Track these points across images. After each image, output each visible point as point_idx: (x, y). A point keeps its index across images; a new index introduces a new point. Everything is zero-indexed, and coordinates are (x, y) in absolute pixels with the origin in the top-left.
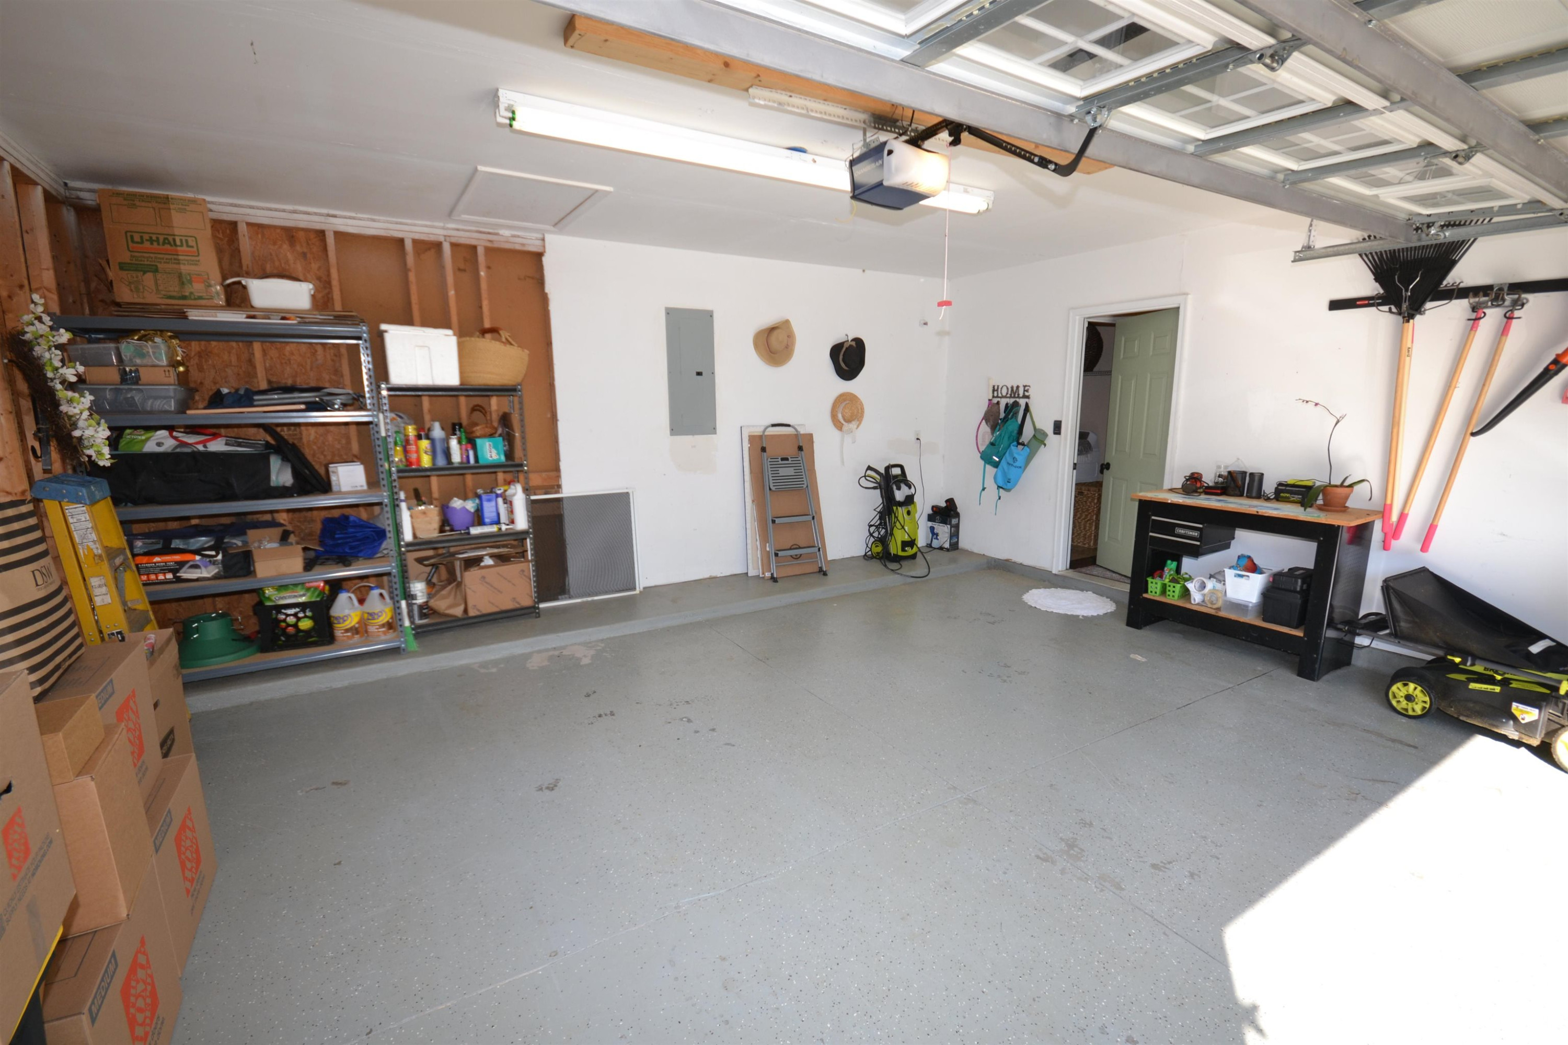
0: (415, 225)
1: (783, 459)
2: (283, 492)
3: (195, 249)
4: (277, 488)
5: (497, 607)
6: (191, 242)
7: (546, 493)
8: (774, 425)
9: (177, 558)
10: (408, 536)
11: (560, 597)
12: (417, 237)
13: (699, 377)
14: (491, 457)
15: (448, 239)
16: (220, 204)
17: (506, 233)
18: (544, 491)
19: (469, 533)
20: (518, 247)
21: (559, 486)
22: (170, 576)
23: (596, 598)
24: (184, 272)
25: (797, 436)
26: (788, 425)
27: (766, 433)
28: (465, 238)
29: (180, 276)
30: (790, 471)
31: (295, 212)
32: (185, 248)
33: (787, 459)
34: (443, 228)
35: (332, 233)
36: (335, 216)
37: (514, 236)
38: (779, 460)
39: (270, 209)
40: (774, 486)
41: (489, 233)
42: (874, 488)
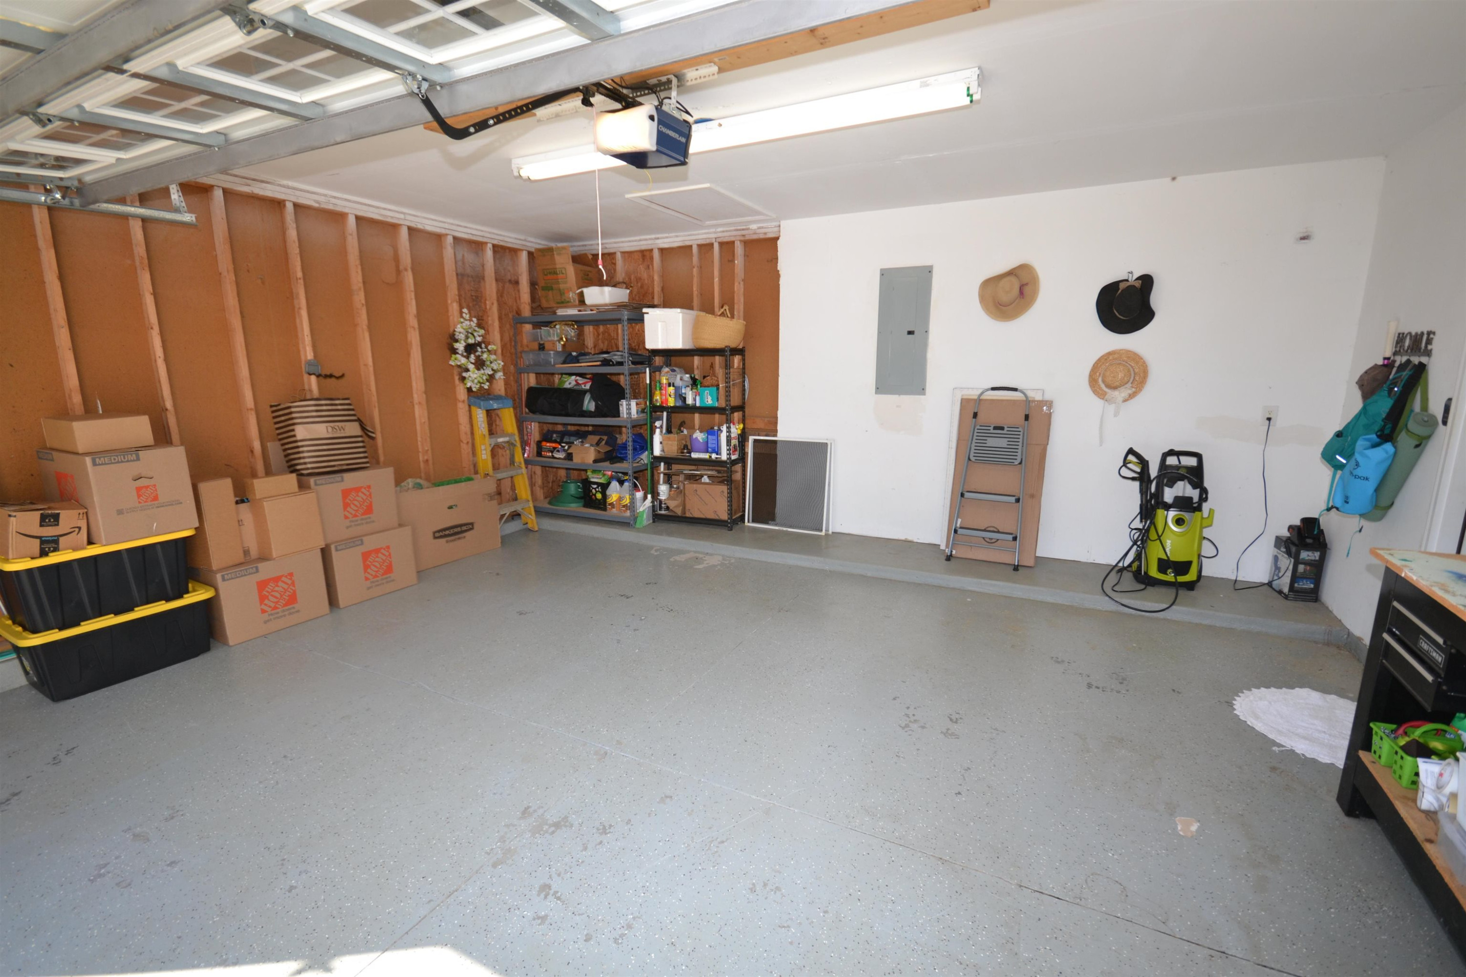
0: (698, 234)
1: (995, 428)
2: (589, 414)
3: (565, 275)
4: (585, 412)
5: (704, 515)
6: (564, 272)
7: (766, 435)
8: (993, 389)
9: (554, 445)
10: (657, 452)
11: (770, 522)
12: (700, 242)
13: (910, 336)
14: (708, 402)
15: (718, 240)
16: (610, 243)
17: (754, 227)
18: (765, 433)
19: (690, 456)
20: (762, 236)
21: (776, 431)
22: (550, 454)
23: (790, 530)
24: (561, 288)
25: (1028, 401)
26: (1015, 390)
27: (982, 397)
28: (726, 237)
29: (560, 290)
30: (1003, 443)
31: (640, 240)
32: (561, 275)
33: (1002, 428)
34: (715, 233)
35: (657, 250)
36: (658, 238)
37: (759, 228)
38: (991, 428)
39: (630, 241)
40: (974, 456)
41: (743, 230)
42: (1133, 479)
